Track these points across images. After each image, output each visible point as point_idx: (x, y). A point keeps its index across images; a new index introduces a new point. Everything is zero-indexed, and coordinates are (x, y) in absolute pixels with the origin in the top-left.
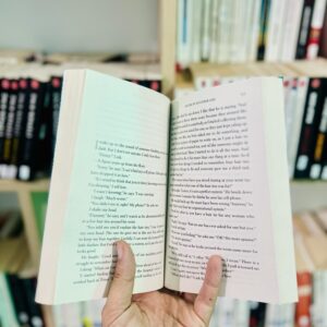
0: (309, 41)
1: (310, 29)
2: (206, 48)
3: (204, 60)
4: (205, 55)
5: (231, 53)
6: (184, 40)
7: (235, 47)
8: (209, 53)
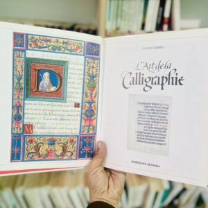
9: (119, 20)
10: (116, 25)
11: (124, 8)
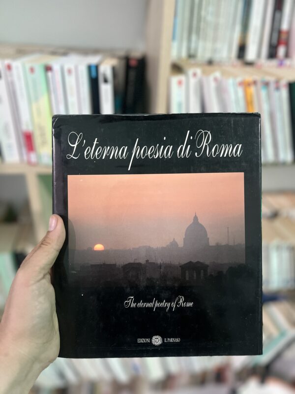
0: (279, 43)
1: (280, 32)
2: (193, 45)
3: (191, 56)
4: (192, 52)
5: (214, 51)
6: (174, 38)
7: (219, 45)
8: (196, 50)
9: (194, 37)
10: (189, 49)
11: (203, 13)
